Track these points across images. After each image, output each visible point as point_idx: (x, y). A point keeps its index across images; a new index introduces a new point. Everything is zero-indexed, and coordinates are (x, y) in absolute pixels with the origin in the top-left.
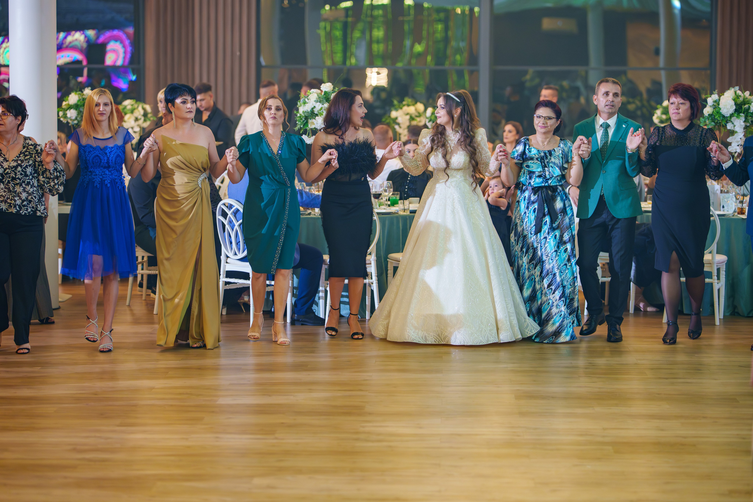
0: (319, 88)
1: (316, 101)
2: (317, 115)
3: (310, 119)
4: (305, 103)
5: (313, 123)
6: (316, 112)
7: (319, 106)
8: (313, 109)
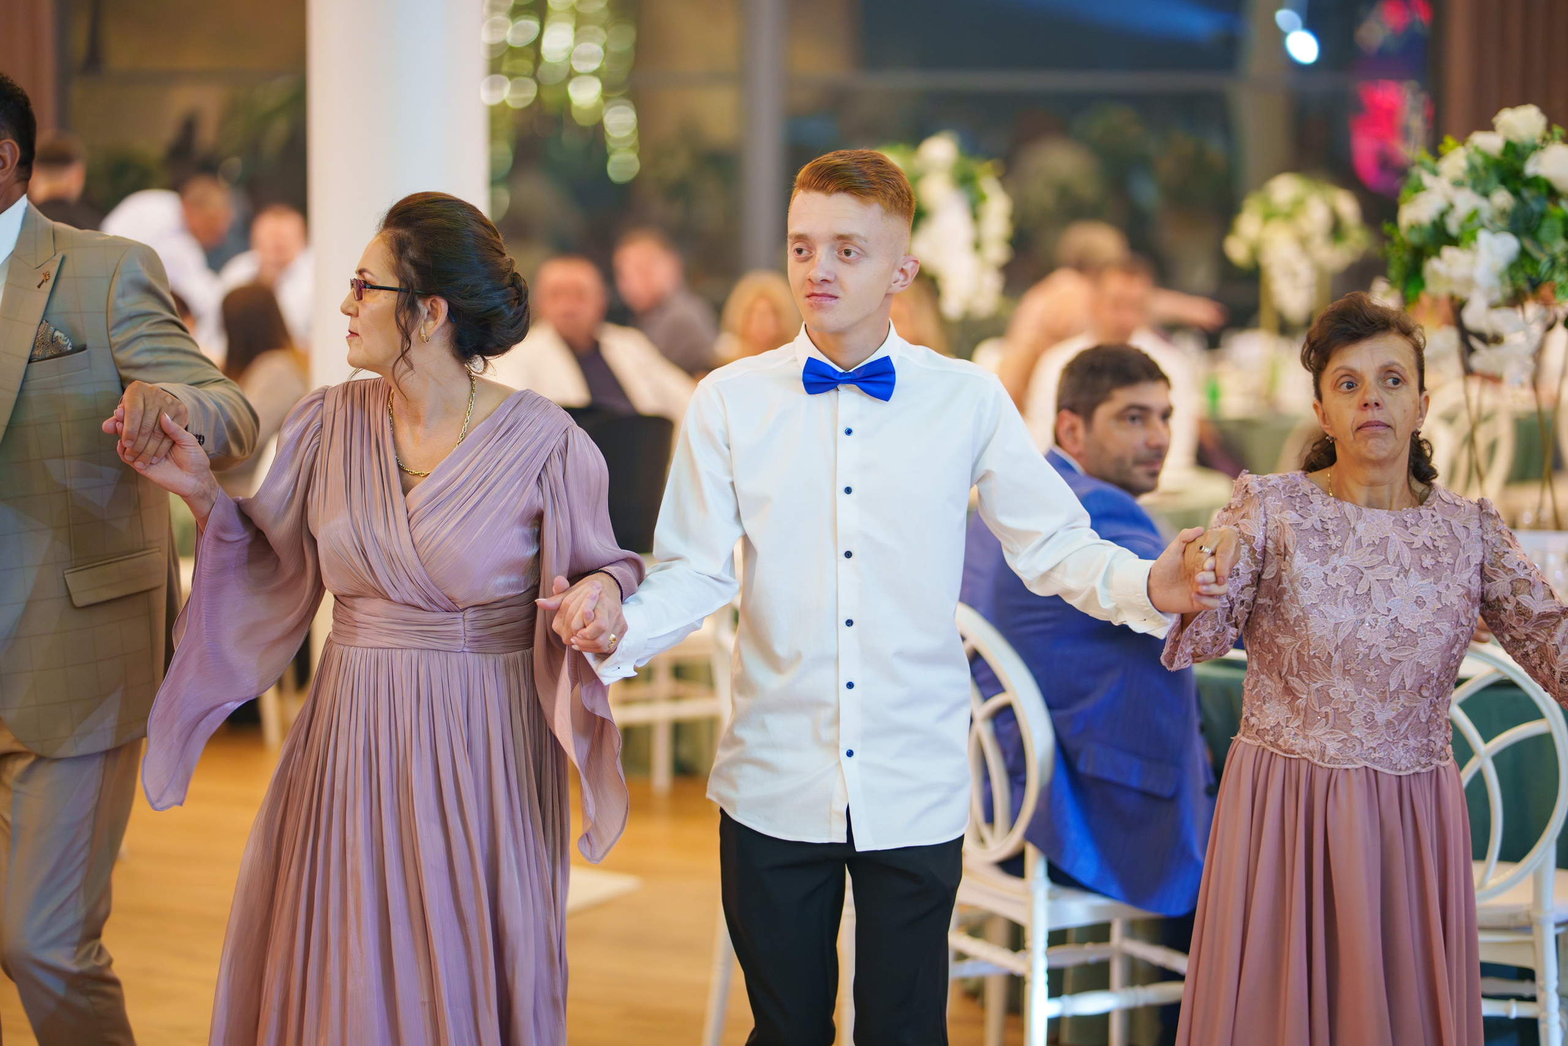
0: (1490, 127)
1: (1458, 184)
2: (1454, 241)
3: (1429, 257)
4: (1419, 188)
5: (1436, 274)
6: (1453, 226)
7: (1466, 201)
8: (1443, 215)
